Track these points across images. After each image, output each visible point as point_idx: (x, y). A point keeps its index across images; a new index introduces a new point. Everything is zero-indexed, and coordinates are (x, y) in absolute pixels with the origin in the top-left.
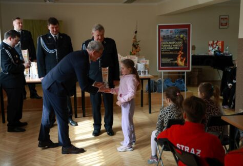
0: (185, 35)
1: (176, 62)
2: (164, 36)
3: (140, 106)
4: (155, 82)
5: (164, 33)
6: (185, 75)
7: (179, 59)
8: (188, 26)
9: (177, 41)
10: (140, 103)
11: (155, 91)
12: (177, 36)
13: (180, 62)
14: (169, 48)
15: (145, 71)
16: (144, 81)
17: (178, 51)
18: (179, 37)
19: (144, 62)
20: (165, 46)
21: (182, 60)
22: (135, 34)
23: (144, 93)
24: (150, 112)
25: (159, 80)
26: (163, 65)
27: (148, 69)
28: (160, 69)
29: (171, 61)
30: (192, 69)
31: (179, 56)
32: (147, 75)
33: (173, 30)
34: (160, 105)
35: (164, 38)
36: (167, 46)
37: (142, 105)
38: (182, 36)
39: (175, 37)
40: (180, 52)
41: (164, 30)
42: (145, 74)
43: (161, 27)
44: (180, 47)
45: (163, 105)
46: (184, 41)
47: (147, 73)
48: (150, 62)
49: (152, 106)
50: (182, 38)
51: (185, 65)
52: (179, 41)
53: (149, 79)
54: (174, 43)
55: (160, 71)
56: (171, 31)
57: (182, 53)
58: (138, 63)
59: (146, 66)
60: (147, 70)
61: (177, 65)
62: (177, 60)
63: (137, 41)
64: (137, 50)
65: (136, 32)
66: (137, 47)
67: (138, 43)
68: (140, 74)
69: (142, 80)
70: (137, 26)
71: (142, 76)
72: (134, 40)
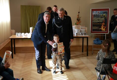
0: (106, 15)
1: (101, 29)
2: (94, 15)
5: (95, 13)
6: (106, 36)
7: (102, 27)
8: (108, 10)
9: (102, 17)
10: (82, 50)
12: (101, 15)
13: (103, 29)
14: (97, 21)
15: (85, 34)
17: (102, 23)
18: (103, 15)
19: (84, 28)
20: (95, 20)
21: (104, 28)
24: (87, 55)
26: (94, 30)
27: (86, 32)
28: (92, 32)
29: (98, 28)
30: (109, 33)
31: (103, 25)
32: (86, 36)
33: (100, 11)
35: (94, 16)
36: (96, 20)
37: (83, 52)
38: (104, 15)
39: (100, 15)
40: (103, 23)
41: (95, 11)
43: (93, 10)
44: (103, 21)
45: (93, 51)
46: (105, 17)
47: (86, 34)
49: (89, 52)
50: (105, 16)
51: (105, 30)
52: (103, 17)
53: (87, 38)
54: (99, 18)
56: (99, 12)
57: (104, 24)
59: (85, 30)
61: (101, 30)
62: (101, 27)
63: (79, 17)
64: (79, 22)
65: (79, 13)
66: (79, 20)
67: (80, 18)
68: (82, 35)
69: (83, 38)
70: (79, 9)
71: (84, 36)
72: (78, 17)
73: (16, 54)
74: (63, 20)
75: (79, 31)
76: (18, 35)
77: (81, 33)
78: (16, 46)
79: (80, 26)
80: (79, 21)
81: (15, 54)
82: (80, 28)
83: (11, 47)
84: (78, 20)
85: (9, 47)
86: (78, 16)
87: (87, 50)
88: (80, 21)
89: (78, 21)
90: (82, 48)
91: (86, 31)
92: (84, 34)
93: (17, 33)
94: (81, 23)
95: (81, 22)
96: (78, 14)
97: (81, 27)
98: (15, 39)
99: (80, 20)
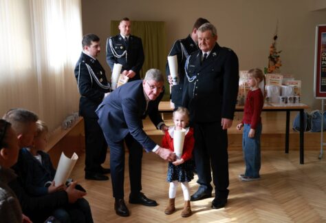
3: (284, 151)
4: (308, 116)
11: (308, 130)
15: (295, 98)
16: (291, 113)
19: (292, 84)
23: (291, 132)
24: (302, 162)
25: (315, 113)
27: (299, 95)
28: (318, 95)
32: (297, 105)
34: (317, 152)
37: (287, 151)
42: (294, 102)
45: (321, 151)
47: (297, 101)
48: (302, 84)
49: (305, 152)
53: (301, 110)
55: (318, 98)
58: (283, 84)
59: (295, 89)
60: (297, 97)
63: (277, 51)
64: (276, 65)
65: (275, 38)
66: (276, 60)
68: (286, 102)
69: (288, 111)
70: (277, 28)
71: (290, 105)
72: (272, 49)
75: (277, 91)
77: (281, 97)
79: (278, 76)
80: (275, 62)
82: (280, 82)
83: (84, 135)
84: (271, 58)
85: (80, 135)
86: (272, 47)
87: (299, 148)
88: (278, 62)
89: (272, 63)
90: (284, 140)
91: (298, 92)
92: (292, 101)
94: (281, 68)
95: (281, 65)
96: (273, 41)
97: (280, 79)
99: (279, 58)
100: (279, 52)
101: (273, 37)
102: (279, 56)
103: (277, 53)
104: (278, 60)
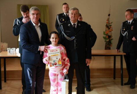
3: (113, 78)
22: (108, 17)
37: (114, 78)
41: (135, 13)
53: (121, 56)
63: (110, 22)
64: (110, 30)
65: (109, 15)
66: (109, 27)
67: (111, 24)
69: (115, 56)
70: (110, 10)
72: (107, 21)
73: (7, 81)
74: (76, 27)
76: (10, 51)
78: (7, 69)
80: (109, 29)
81: (5, 81)
84: (107, 26)
86: (107, 20)
88: (111, 29)
89: (107, 29)
93: (10, 48)
94: (112, 32)
95: (112, 30)
98: (5, 58)
99: (111, 26)
100: (111, 23)
101: (108, 14)
102: (111, 25)
103: (110, 23)
104: (111, 27)
